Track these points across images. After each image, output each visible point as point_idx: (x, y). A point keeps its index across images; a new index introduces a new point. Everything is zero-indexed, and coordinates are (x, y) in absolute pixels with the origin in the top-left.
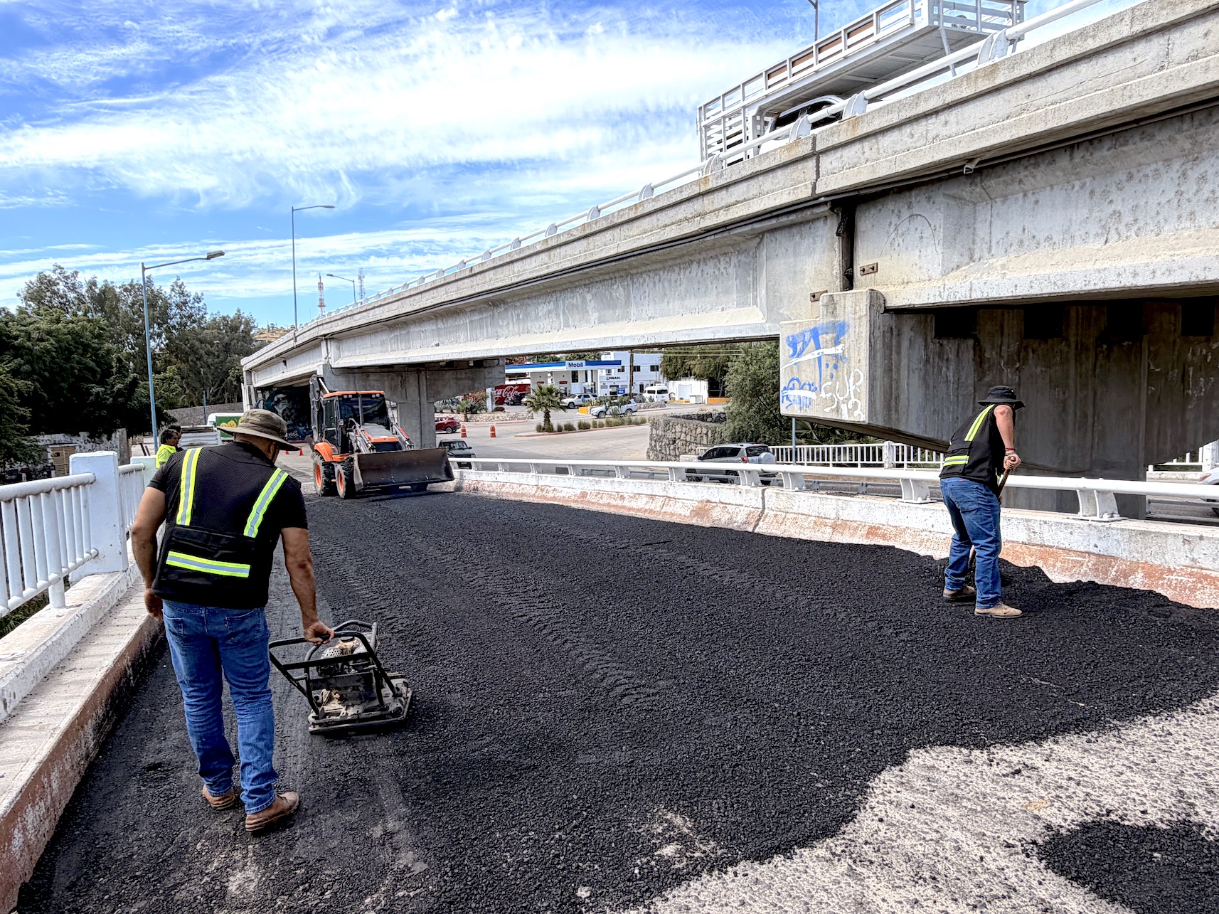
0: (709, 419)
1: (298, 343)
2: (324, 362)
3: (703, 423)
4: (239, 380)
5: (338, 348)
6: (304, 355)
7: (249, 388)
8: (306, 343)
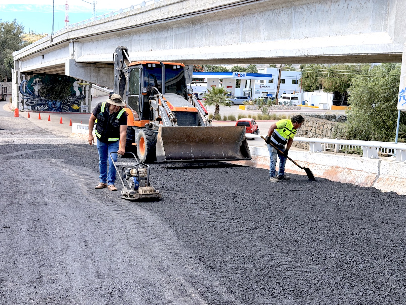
0: (333, 120)
1: (54, 43)
2: (70, 57)
3: (329, 122)
4: (11, 66)
5: (81, 48)
6: (57, 52)
7: (17, 72)
8: (59, 43)
